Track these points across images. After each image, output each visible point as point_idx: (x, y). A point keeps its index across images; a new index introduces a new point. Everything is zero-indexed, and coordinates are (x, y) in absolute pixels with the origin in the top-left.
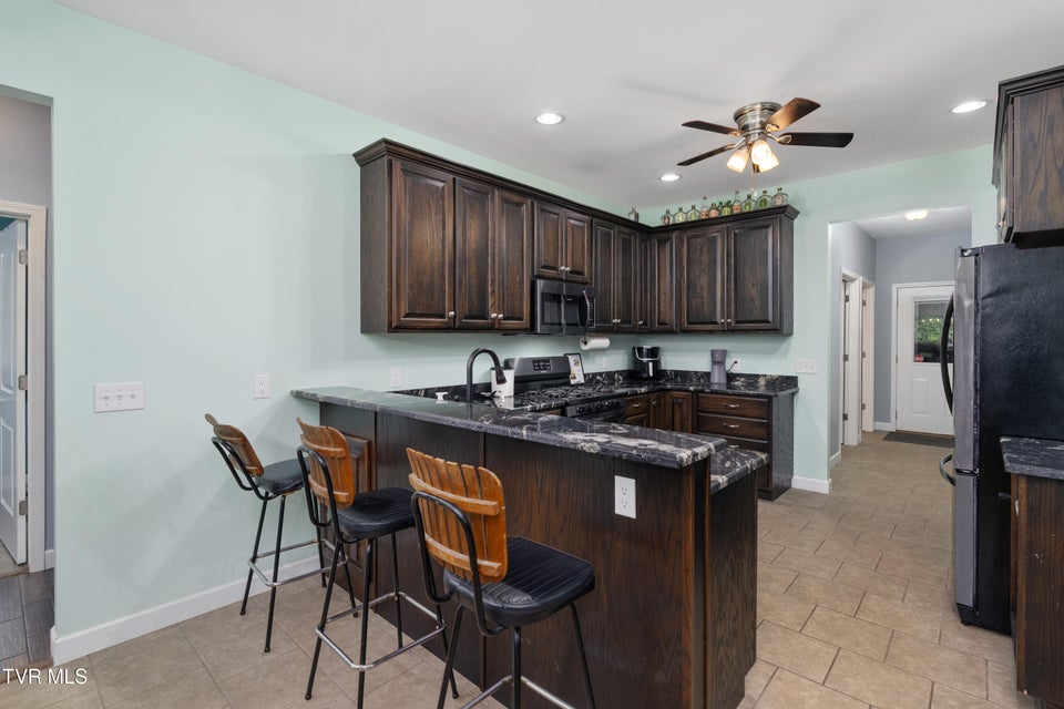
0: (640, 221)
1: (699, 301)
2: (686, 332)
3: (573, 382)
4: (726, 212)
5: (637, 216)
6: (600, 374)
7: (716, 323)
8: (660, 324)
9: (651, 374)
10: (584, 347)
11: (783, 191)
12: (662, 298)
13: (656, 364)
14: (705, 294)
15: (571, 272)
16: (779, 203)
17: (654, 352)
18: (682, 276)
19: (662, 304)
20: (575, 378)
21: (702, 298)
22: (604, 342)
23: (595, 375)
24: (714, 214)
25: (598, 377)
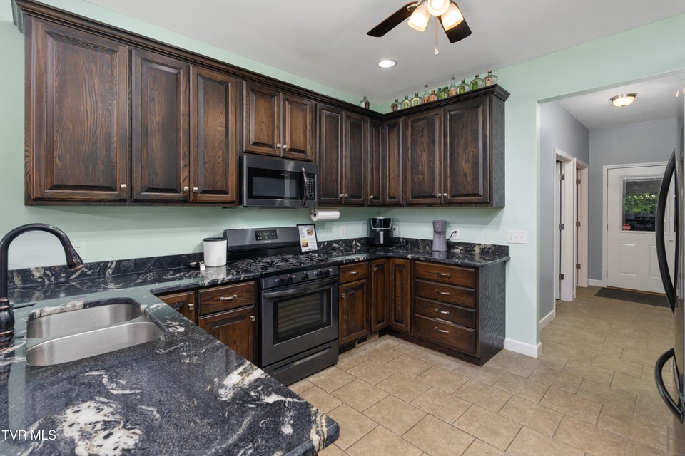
0: (370, 109)
1: (420, 177)
2: (410, 205)
3: (303, 249)
4: (444, 96)
5: (368, 104)
6: (337, 242)
7: (435, 197)
8: (391, 198)
9: (382, 242)
10: (314, 219)
11: (493, 73)
12: (392, 176)
13: (387, 234)
14: (426, 171)
15: (291, 150)
16: (489, 84)
17: (386, 223)
18: (407, 155)
19: (392, 180)
20: (307, 246)
21: (423, 174)
22: (335, 214)
23: (330, 243)
24: (434, 98)
25: (334, 245)
